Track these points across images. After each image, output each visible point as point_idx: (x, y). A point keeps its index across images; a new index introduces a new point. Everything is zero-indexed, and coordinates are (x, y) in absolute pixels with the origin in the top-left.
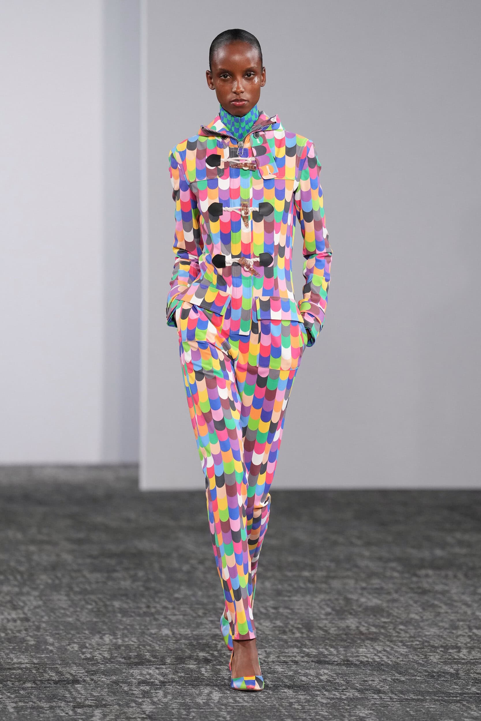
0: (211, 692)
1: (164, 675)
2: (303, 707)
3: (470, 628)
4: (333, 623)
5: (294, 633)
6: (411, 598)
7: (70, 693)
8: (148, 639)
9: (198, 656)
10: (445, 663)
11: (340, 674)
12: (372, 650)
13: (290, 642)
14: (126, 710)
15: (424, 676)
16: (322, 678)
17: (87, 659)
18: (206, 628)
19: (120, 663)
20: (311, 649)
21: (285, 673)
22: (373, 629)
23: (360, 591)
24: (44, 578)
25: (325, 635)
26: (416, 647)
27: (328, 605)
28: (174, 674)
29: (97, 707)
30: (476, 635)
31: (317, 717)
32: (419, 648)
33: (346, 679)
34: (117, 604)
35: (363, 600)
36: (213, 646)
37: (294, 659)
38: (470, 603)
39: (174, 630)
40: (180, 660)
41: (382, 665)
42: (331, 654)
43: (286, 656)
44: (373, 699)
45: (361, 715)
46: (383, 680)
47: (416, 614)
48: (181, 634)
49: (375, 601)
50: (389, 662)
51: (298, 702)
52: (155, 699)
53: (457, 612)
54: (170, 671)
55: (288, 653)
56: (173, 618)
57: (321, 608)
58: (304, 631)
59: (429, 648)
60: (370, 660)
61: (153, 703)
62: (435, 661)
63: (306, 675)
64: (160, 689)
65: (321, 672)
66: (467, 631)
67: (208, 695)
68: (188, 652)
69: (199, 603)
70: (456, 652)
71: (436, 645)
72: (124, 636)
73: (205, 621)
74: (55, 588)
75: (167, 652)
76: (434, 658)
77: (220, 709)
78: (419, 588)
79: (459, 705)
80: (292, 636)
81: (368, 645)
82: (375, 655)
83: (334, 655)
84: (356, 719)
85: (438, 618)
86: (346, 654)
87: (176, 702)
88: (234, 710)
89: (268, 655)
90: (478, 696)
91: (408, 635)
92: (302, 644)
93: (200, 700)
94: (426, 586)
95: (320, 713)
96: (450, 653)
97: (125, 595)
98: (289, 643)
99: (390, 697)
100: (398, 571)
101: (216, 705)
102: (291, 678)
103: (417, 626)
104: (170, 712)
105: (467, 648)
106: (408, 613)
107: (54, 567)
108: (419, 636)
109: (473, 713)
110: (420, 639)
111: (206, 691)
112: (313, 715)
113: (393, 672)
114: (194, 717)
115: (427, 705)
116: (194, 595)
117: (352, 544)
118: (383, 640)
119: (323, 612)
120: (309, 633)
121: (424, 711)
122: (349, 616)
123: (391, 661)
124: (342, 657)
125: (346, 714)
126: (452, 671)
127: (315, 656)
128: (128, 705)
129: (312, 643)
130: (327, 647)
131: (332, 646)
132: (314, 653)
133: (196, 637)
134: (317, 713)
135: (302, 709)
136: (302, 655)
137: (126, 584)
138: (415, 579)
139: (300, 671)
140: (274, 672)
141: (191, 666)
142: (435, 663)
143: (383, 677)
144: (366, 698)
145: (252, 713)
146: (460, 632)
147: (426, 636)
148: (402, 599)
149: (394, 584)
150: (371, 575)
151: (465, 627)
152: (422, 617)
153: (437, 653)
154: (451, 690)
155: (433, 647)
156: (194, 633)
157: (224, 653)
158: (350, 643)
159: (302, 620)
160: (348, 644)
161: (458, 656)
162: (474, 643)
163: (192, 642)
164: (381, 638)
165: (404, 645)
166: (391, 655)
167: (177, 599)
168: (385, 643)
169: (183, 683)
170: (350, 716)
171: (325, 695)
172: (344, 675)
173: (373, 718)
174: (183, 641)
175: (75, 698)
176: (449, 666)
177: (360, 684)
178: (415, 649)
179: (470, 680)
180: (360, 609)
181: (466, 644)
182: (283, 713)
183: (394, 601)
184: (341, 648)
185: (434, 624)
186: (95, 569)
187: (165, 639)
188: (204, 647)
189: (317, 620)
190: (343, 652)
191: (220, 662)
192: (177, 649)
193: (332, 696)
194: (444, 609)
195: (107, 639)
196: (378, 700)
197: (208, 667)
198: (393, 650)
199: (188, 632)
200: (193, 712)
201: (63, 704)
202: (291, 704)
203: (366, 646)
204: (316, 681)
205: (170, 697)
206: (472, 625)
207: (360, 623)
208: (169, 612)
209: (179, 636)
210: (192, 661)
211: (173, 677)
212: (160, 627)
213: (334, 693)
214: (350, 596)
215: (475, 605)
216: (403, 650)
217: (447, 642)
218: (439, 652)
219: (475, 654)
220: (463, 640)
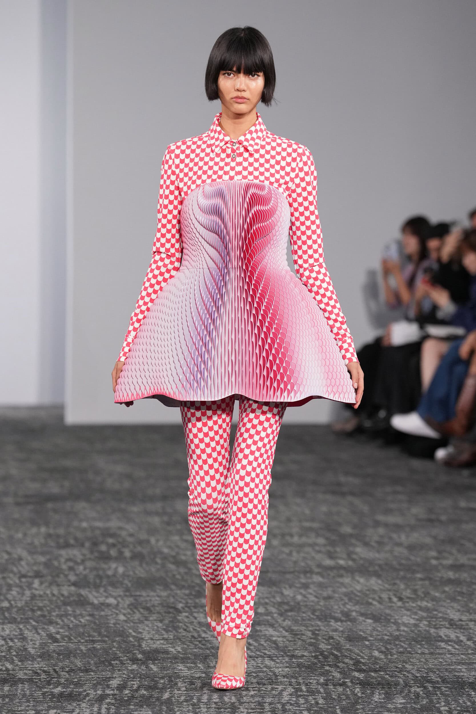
1: (84, 555)
2: (183, 577)
3: (300, 521)
7: (17, 567)
8: (72, 530)
9: (107, 542)
10: (283, 546)
14: (57, 579)
18: (113, 522)
19: (52, 546)
21: (170, 554)
28: (91, 554)
29: (36, 577)
30: (305, 526)
34: (50, 506)
36: (118, 534)
39: (91, 524)
40: (95, 544)
43: (170, 542)
48: (95, 527)
51: (179, 573)
52: (78, 572)
53: (291, 511)
54: (88, 552)
56: (91, 515)
61: (76, 575)
64: (81, 565)
66: (298, 523)
67: (116, 569)
68: (101, 539)
75: (85, 539)
77: (124, 579)
89: (157, 541)
93: (110, 573)
97: (55, 499)
98: (173, 533)
102: (174, 557)
105: (298, 535)
107: (4, 479)
109: (301, 580)
111: (114, 565)
114: (105, 584)
115: (269, 575)
126: (287, 551)
128: (58, 576)
133: (106, 529)
134: (192, 582)
137: (56, 490)
140: (161, 553)
141: (103, 549)
146: (293, 524)
151: (297, 520)
154: (286, 565)
156: (105, 525)
162: (303, 532)
163: (103, 533)
169: (97, 560)
174: (97, 532)
175: (20, 572)
176: (285, 548)
179: (300, 558)
181: (297, 533)
186: (33, 480)
187: (84, 530)
188: (113, 535)
192: (92, 537)
197: (115, 550)
199: (101, 525)
200: (105, 581)
201: (11, 575)
202: (174, 576)
205: (87, 571)
210: (103, 545)
211: (91, 556)
212: (81, 521)
219: (304, 540)
220: (295, 530)
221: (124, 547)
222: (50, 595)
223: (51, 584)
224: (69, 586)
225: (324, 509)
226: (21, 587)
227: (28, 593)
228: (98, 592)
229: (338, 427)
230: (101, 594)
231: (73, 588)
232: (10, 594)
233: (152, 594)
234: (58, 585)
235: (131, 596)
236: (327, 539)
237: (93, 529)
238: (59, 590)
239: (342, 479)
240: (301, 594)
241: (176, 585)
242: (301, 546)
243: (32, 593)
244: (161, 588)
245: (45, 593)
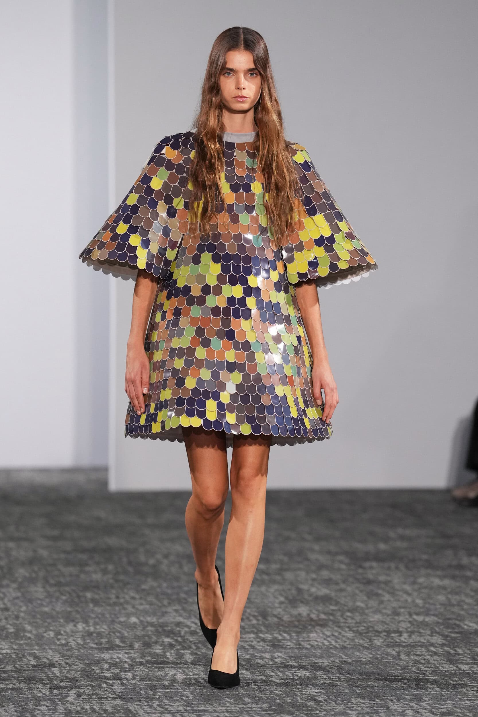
0: (175, 674)
1: (132, 659)
3: (410, 615)
4: (286, 611)
5: (250, 621)
6: (357, 588)
7: (47, 675)
8: (118, 627)
9: (163, 642)
10: (388, 646)
11: (292, 657)
12: (321, 635)
13: (247, 628)
14: (98, 690)
15: (369, 658)
16: (276, 660)
17: (62, 645)
18: (170, 616)
19: (92, 648)
20: (267, 635)
21: (242, 657)
22: (323, 616)
23: (310, 582)
24: (22, 572)
25: (278, 622)
26: (362, 632)
27: (281, 595)
28: (141, 658)
29: (72, 688)
30: (416, 621)
31: (272, 696)
32: (365, 633)
33: (298, 661)
34: (89, 595)
35: (313, 590)
36: (177, 632)
37: (250, 643)
38: (410, 592)
39: (142, 618)
40: (147, 645)
41: (331, 648)
42: (285, 639)
43: (243, 641)
44: (323, 679)
45: (312, 693)
46: (332, 661)
47: (362, 602)
48: (147, 622)
49: (324, 591)
50: (337, 646)
52: (125, 681)
53: (399, 600)
54: (138, 655)
55: (245, 638)
56: (141, 607)
57: (275, 597)
58: (260, 618)
59: (374, 632)
60: (320, 644)
61: (123, 684)
62: (379, 644)
63: (262, 658)
64: (129, 671)
65: (276, 655)
66: (407, 617)
68: (154, 638)
69: (164, 594)
70: (398, 636)
71: (380, 630)
72: (96, 624)
73: (169, 609)
74: (33, 581)
75: (135, 638)
76: (378, 642)
77: (184, 690)
78: (364, 578)
79: (400, 684)
80: (249, 623)
81: (318, 631)
82: (325, 639)
83: (287, 640)
84: (307, 697)
85: (382, 606)
86: (298, 639)
87: (143, 683)
88: (197, 690)
90: (418, 675)
91: (354, 621)
92: (258, 630)
93: (166, 681)
94: (370, 577)
95: (275, 692)
96: (392, 637)
97: (95, 587)
98: (246, 630)
99: (338, 677)
100: (345, 564)
101: (180, 686)
103: (362, 613)
104: (138, 692)
105: (408, 632)
106: (354, 602)
107: (31, 562)
108: (364, 622)
109: (413, 691)
110: (365, 625)
111: (171, 672)
112: (268, 694)
113: (341, 655)
114: (160, 697)
115: (371, 684)
116: (160, 586)
117: (304, 539)
118: (332, 626)
119: (277, 601)
120: (264, 621)
121: (369, 689)
122: (301, 605)
123: (339, 645)
124: (294, 642)
125: (299, 693)
126: (394, 653)
127: (270, 641)
128: (99, 686)
129: (267, 629)
130: (281, 633)
131: (285, 632)
132: (269, 639)
133: (161, 624)
134: (272, 692)
135: (258, 689)
136: (259, 640)
137: (97, 577)
138: (360, 571)
139: (256, 654)
141: (157, 651)
142: (378, 646)
143: (332, 659)
144: (316, 678)
145: (213, 693)
146: (401, 618)
147: (370, 622)
148: (349, 589)
149: (342, 575)
150: (321, 567)
151: (406, 613)
152: (367, 605)
153: (381, 637)
154: (393, 670)
155: (377, 631)
156: (160, 621)
157: (187, 639)
158: (302, 629)
159: (258, 608)
160: (300, 630)
161: (400, 639)
162: (414, 628)
163: (157, 629)
164: (330, 624)
165: (351, 630)
166: (339, 639)
167: (144, 590)
168: (333, 628)
169: (150, 666)
170: (302, 694)
171: (279, 676)
172: (296, 658)
173: (323, 696)
174: (149, 628)
175: (51, 680)
176: (391, 649)
177: (311, 666)
178: (361, 634)
179: (410, 661)
180: (311, 598)
181: (406, 629)
182: (240, 693)
183: (342, 590)
184: (293, 633)
185: (377, 611)
186: (68, 563)
187: (133, 627)
188: (170, 633)
189: (272, 608)
190: (295, 637)
191: (183, 646)
192: (144, 636)
193: (285, 677)
194: (387, 597)
195: (80, 626)
196: (327, 680)
197: (173, 651)
198: (341, 635)
199: (154, 620)
200: (160, 692)
201: (40, 686)
203: (316, 632)
204: (271, 663)
205: (138, 679)
206: (412, 611)
207: (311, 611)
208: (137, 602)
209: (146, 624)
210: (157, 646)
211: (141, 660)
212: (128, 615)
213: (287, 674)
214: (302, 586)
215: (415, 594)
216: (350, 635)
217: (390, 627)
218: (382, 636)
219: (415, 638)
220: (404, 626)
221: (184, 648)
222: (89, 711)
223: (90, 697)
224: (114, 698)
225: (441, 598)
226: (52, 701)
227: (61, 708)
228: (151, 707)
229: (458, 493)
230: (155, 709)
231: (119, 702)
232: (39, 710)
233: (220, 708)
234: (100, 698)
235: (194, 711)
236: (445, 637)
237: (144, 625)
238: (101, 704)
239: (465, 561)
240: (412, 708)
241: (250, 697)
242: (413, 646)
243: (65, 709)
244: (232, 701)
245: (83, 709)
